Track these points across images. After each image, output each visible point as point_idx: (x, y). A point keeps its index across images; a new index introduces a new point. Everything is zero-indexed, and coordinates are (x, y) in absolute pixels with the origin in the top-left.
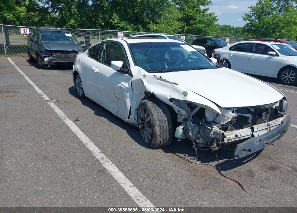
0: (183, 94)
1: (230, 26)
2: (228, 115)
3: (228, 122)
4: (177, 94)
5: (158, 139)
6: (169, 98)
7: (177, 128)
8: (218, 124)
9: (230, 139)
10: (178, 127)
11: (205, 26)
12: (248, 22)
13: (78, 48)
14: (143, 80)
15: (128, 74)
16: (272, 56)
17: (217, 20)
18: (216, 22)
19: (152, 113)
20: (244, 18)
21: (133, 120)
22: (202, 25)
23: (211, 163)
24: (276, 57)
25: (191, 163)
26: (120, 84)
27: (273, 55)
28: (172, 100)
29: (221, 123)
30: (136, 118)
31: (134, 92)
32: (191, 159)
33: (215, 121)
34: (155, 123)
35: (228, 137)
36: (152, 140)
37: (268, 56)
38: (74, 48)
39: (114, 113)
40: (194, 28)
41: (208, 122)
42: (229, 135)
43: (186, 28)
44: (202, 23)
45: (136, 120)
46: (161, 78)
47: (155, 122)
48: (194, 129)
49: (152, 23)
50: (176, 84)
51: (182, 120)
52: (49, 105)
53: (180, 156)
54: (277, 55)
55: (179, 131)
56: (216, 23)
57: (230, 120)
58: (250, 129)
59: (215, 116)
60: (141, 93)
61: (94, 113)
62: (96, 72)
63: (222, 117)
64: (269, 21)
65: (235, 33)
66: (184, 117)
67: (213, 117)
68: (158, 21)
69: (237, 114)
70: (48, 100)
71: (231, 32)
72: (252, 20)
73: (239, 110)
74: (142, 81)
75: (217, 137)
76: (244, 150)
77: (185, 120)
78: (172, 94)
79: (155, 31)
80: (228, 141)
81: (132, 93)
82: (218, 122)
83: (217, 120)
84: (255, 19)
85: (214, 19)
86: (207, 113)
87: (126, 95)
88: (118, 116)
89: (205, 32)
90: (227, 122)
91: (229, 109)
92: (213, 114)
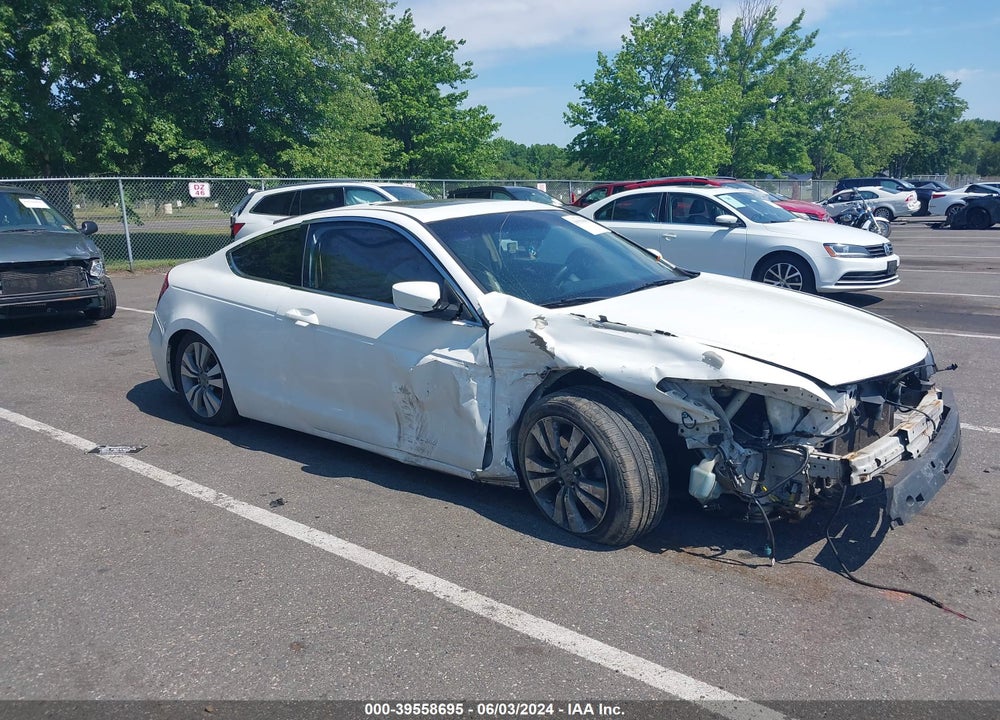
0: (703, 360)
1: (512, 143)
2: (841, 407)
3: (841, 427)
4: (680, 363)
5: (636, 513)
6: (656, 379)
7: (696, 469)
8: (812, 436)
9: (866, 475)
10: (698, 463)
11: (462, 149)
12: (580, 129)
13: (86, 249)
14: (540, 333)
15: (460, 320)
16: (727, 228)
17: (495, 127)
18: (493, 132)
19: (605, 434)
20: (569, 119)
21: (501, 467)
22: (452, 145)
23: (798, 556)
24: (737, 231)
25: (755, 567)
26: (430, 358)
27: (730, 226)
28: (666, 384)
29: (822, 434)
30: (511, 460)
31: (497, 376)
32: (741, 555)
33: (798, 429)
34: (622, 463)
35: (861, 468)
36: (612, 521)
37: (714, 229)
38: (72, 251)
39: (400, 457)
40: (427, 156)
41: (782, 435)
42: (862, 462)
43: (405, 157)
44: (451, 141)
45: (510, 466)
46: (603, 319)
47: (622, 460)
48: (746, 462)
49: (296, 146)
50: (668, 334)
51: (703, 441)
52: (119, 466)
53: (703, 556)
54: (741, 224)
55: (706, 478)
56: (496, 135)
57: (844, 421)
58: (897, 438)
59: (797, 414)
60: (526, 375)
61: (303, 469)
62: (305, 324)
63: (826, 415)
64: (640, 124)
65: (530, 164)
66: (708, 431)
67: (792, 418)
68: (314, 138)
69: (858, 399)
70: (96, 451)
71: (519, 160)
72: (591, 123)
73: (861, 388)
74: (534, 335)
75: (823, 474)
76: (909, 498)
77: (715, 439)
78: (661, 367)
79: (310, 172)
80: (862, 480)
81: (488, 381)
82: (809, 429)
83: (806, 425)
84: (598, 118)
85: (487, 126)
86: (775, 408)
87: (468, 387)
88: (422, 463)
89: (464, 168)
90: (837, 426)
91: (841, 389)
92: (793, 410)
